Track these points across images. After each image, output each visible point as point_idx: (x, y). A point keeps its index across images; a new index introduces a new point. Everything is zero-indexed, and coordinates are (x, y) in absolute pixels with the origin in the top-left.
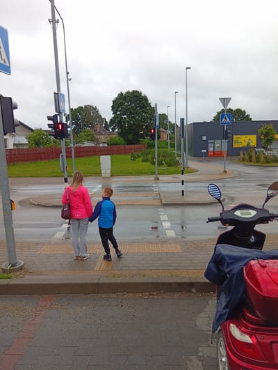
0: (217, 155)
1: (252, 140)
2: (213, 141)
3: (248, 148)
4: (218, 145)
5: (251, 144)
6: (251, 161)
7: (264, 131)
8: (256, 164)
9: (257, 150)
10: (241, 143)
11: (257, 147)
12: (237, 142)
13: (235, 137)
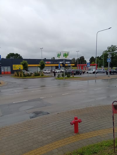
0: (6, 73)
1: (21, 67)
2: (3, 67)
3: (20, 70)
4: (6, 69)
5: (21, 69)
6: (18, 76)
7: (23, 63)
8: (20, 78)
9: (23, 71)
10: (17, 68)
11: (23, 70)
12: (14, 67)
13: (13, 65)
